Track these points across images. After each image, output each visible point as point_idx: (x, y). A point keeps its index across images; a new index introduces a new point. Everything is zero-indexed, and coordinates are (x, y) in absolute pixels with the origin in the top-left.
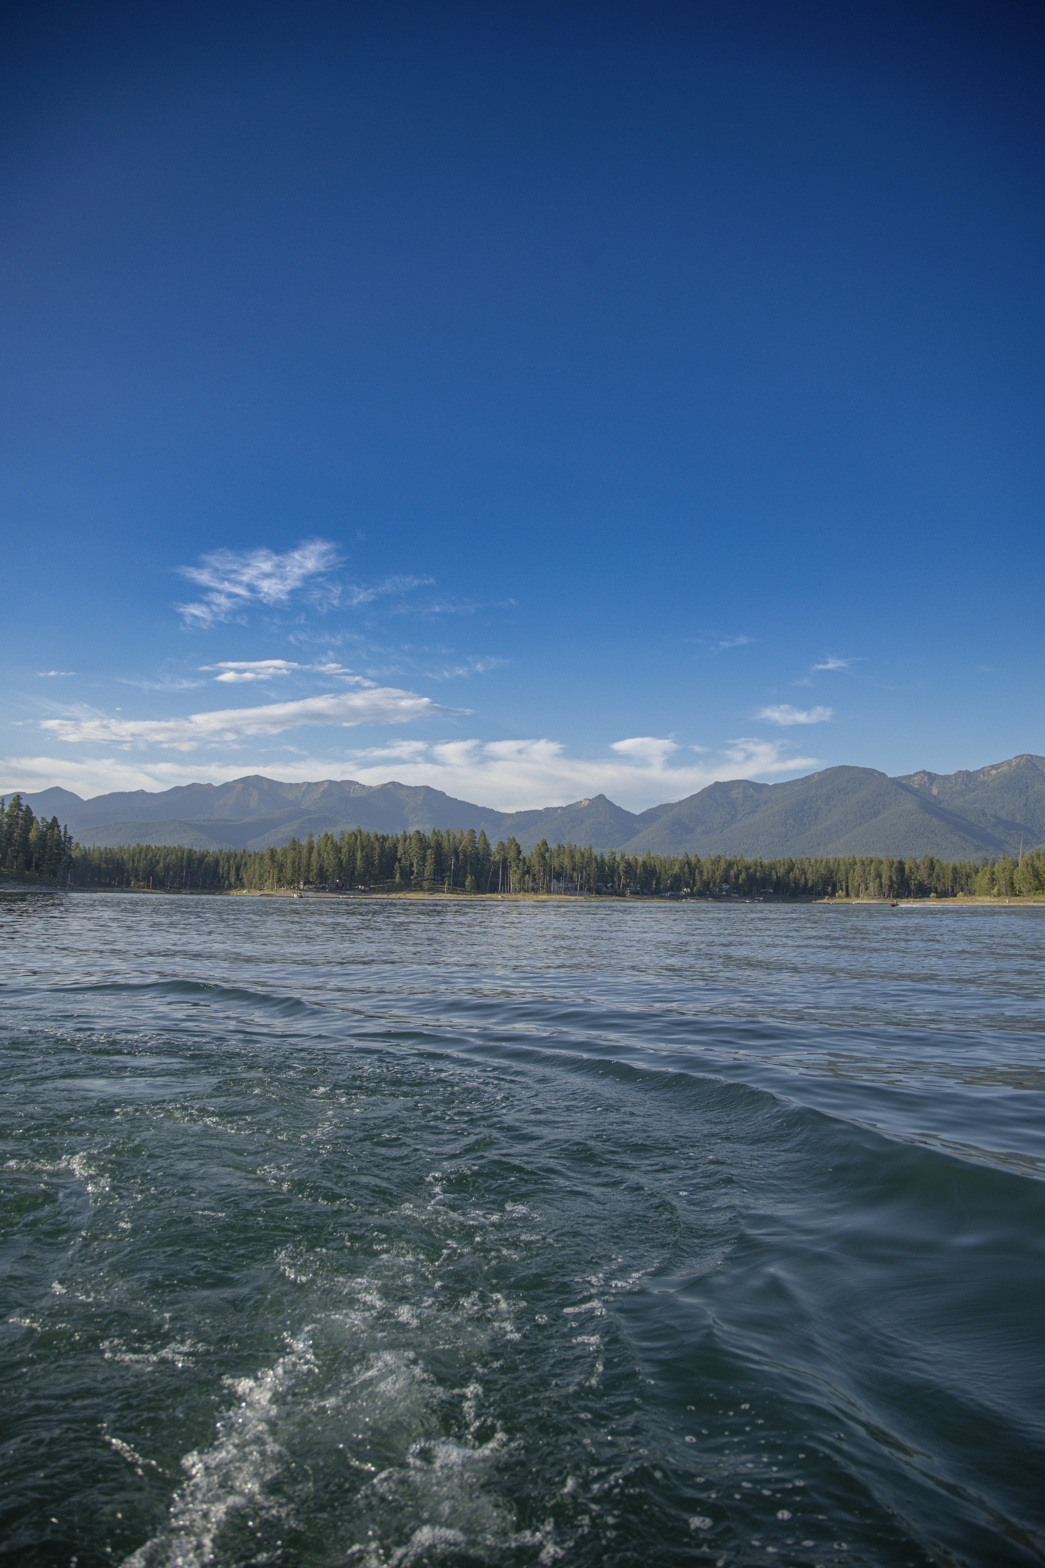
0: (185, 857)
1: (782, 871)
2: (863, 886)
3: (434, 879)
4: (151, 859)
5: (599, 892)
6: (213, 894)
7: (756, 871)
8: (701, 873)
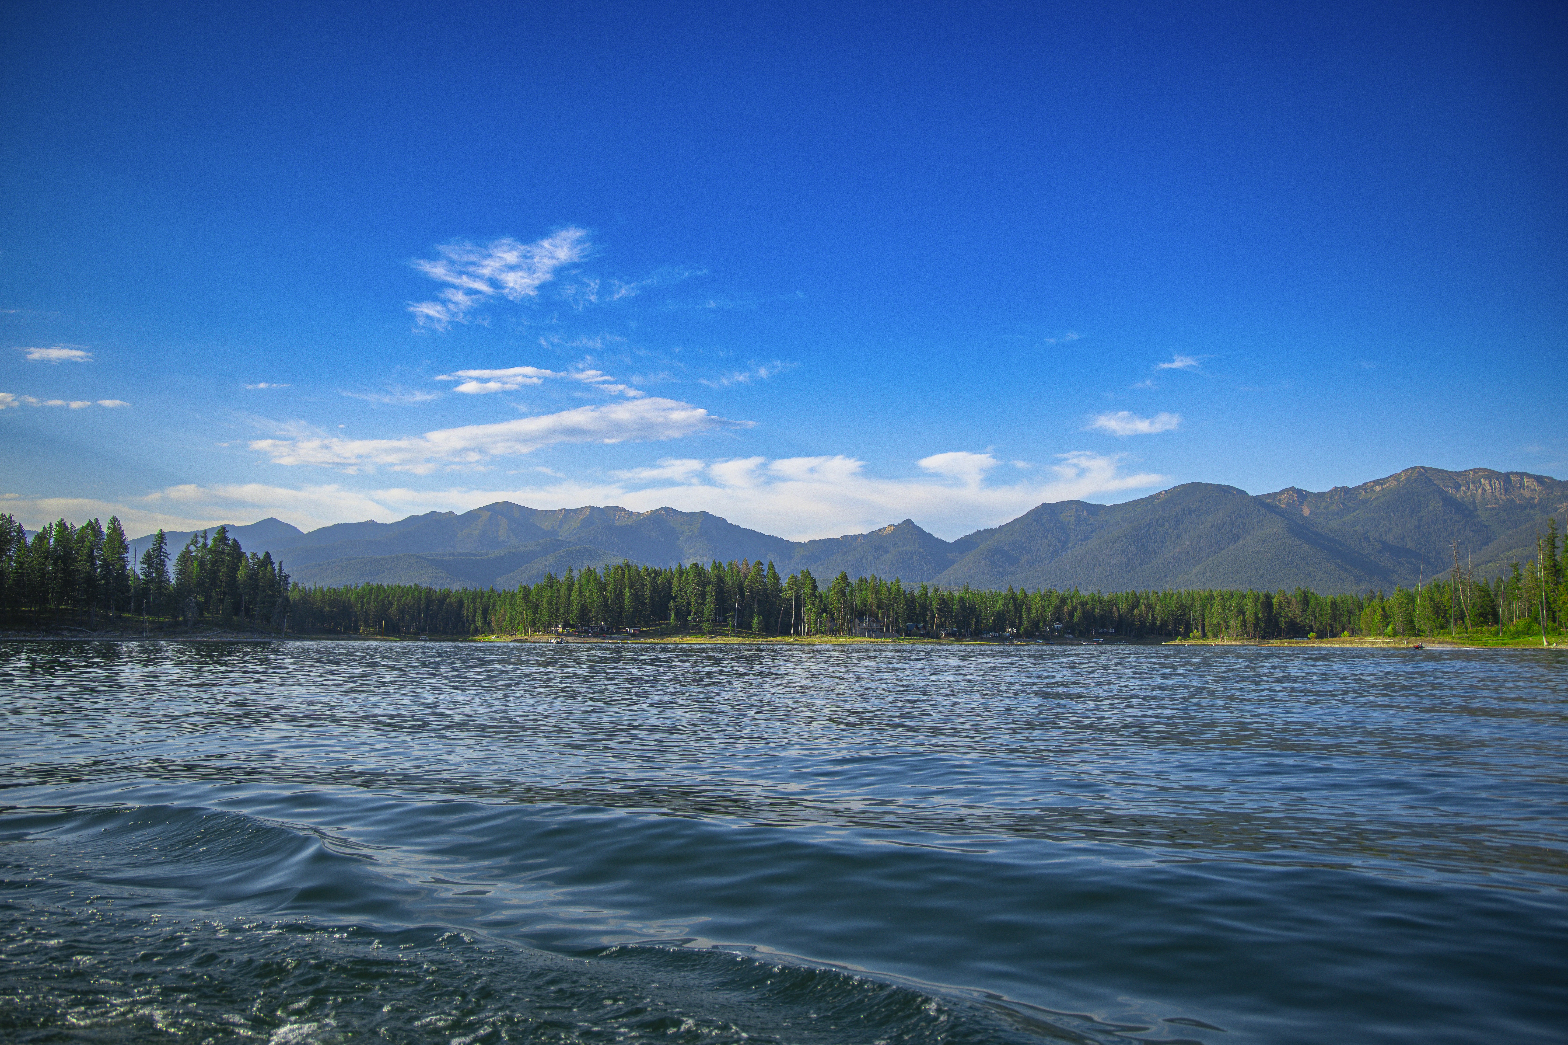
0: (423, 597)
1: (1124, 607)
2: (1222, 624)
3: (716, 620)
4: (383, 601)
5: (909, 634)
6: (457, 640)
7: (1093, 608)
8: (1029, 610)
